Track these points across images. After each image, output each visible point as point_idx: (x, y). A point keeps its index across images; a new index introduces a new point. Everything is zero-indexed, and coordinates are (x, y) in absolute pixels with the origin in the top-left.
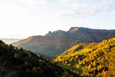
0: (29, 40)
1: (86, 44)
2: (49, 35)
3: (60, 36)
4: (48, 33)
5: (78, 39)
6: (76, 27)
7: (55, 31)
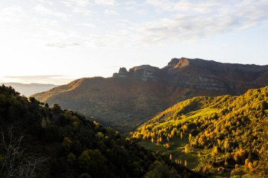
0: (74, 87)
1: (207, 99)
2: (122, 76)
3: (146, 80)
4: (118, 72)
5: (188, 87)
6: (183, 59)
7: (134, 68)
